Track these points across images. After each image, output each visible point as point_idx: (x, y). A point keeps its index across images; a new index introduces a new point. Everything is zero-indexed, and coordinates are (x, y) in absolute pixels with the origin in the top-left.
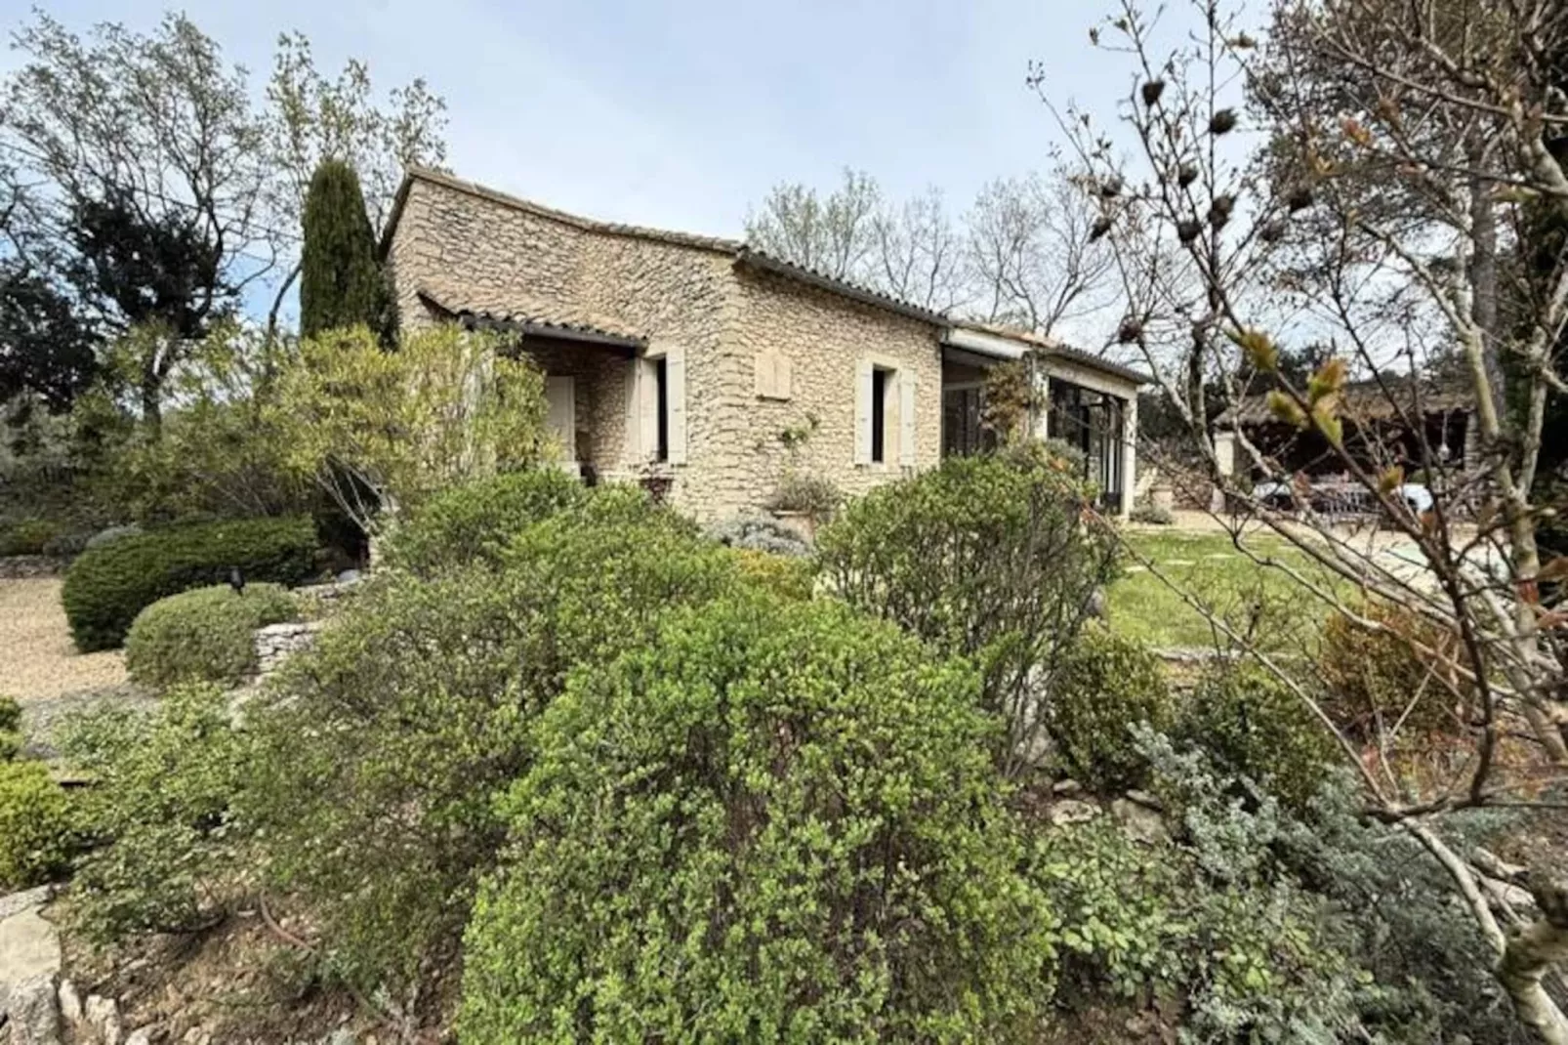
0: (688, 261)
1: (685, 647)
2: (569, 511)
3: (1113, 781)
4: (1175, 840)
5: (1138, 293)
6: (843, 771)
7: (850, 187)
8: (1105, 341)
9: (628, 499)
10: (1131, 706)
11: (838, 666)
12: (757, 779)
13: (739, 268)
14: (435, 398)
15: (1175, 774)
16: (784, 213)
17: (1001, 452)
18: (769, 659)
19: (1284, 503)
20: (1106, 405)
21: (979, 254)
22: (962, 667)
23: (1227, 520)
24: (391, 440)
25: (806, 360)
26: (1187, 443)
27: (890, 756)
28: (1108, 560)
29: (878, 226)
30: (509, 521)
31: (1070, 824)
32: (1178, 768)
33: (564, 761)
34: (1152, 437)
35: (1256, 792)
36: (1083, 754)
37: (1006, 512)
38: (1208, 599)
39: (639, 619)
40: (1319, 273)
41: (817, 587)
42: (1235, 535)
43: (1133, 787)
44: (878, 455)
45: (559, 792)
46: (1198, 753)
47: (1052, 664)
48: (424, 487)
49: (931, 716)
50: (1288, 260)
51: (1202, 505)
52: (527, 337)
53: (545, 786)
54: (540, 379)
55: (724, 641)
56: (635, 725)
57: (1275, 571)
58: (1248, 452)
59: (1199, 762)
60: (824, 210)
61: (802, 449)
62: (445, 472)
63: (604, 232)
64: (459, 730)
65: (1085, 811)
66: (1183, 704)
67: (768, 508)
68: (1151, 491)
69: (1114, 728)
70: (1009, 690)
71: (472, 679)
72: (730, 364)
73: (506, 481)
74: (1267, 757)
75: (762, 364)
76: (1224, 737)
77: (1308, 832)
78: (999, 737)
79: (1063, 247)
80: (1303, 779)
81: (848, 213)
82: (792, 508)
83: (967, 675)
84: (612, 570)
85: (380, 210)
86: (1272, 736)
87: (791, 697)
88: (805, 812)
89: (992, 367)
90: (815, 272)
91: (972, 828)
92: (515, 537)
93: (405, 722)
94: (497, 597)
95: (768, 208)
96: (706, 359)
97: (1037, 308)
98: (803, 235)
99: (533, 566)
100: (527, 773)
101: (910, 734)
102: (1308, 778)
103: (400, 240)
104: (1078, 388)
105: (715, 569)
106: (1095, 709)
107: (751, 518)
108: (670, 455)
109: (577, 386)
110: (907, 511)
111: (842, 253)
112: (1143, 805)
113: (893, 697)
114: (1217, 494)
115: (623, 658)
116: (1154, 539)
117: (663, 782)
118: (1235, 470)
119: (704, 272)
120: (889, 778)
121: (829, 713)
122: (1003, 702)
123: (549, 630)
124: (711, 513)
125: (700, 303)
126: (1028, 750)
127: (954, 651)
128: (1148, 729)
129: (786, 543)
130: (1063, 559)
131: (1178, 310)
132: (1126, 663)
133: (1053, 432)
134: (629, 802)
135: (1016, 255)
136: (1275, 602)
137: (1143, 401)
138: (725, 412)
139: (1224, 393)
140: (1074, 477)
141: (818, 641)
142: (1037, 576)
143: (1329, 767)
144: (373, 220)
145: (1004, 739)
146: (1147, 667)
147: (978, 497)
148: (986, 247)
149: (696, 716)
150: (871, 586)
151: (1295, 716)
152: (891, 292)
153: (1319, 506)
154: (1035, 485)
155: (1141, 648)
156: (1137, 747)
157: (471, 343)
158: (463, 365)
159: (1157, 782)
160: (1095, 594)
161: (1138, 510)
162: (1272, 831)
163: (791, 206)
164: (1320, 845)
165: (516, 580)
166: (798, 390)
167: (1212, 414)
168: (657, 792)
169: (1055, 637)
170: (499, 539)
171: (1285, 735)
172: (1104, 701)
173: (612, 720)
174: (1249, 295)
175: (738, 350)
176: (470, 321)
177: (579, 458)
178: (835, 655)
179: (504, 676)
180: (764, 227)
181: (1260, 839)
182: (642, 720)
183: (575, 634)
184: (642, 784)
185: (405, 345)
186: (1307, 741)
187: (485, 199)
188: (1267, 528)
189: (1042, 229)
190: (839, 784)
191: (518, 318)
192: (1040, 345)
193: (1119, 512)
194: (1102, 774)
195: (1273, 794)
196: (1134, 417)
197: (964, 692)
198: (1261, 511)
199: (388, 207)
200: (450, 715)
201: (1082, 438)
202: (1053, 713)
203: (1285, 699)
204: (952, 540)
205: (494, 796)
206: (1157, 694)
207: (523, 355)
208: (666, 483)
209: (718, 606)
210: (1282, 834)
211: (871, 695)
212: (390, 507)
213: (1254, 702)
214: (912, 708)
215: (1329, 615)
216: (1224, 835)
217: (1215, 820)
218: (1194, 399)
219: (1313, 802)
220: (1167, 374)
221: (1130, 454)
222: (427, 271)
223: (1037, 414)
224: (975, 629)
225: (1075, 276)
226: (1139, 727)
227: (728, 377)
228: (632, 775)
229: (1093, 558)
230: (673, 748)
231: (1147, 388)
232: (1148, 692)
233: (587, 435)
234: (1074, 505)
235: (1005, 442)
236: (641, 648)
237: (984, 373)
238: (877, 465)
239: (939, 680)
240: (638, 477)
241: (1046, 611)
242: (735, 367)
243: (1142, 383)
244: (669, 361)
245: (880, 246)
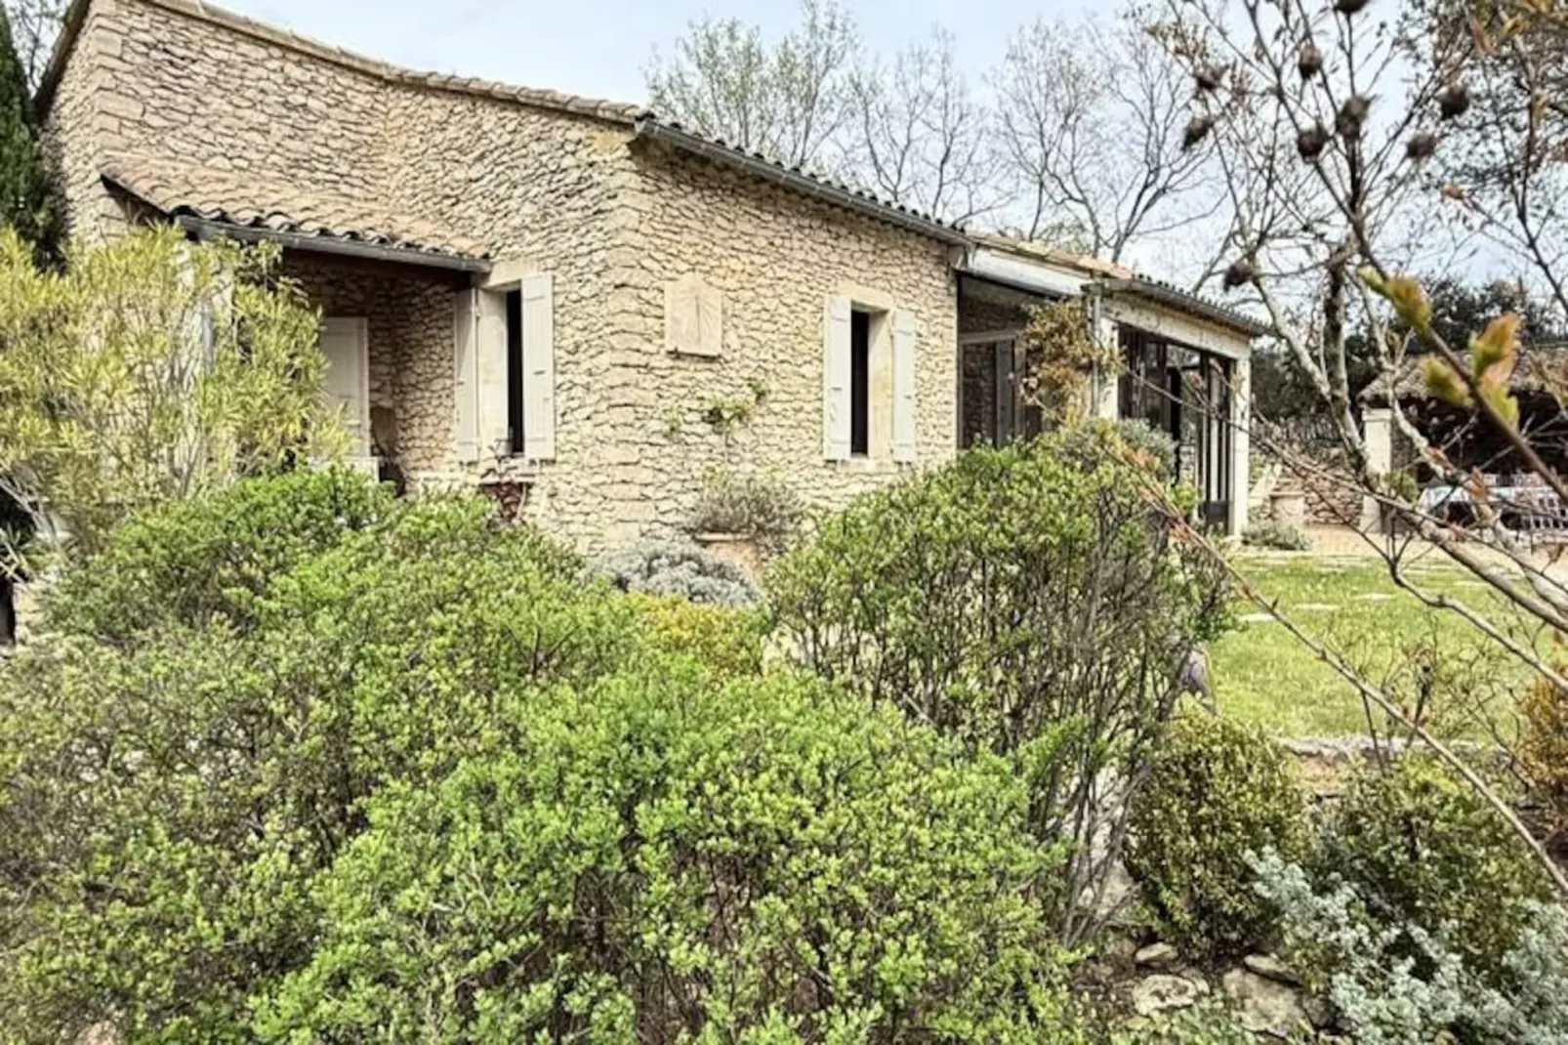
0: (558, 135)
1: (568, 752)
2: (368, 535)
3: (1225, 942)
4: (1317, 1028)
5: (1249, 201)
6: (818, 937)
7: (813, 27)
8: (1201, 270)
9: (465, 517)
10: (1249, 826)
11: (810, 774)
12: (686, 955)
13: (640, 147)
14: (131, 352)
15: (1315, 925)
16: (710, 64)
17: (1048, 438)
18: (701, 766)
19: (1459, 514)
20: (1204, 368)
21: (1012, 135)
22: (997, 771)
23: (1381, 541)
24: (54, 419)
25: (748, 295)
26: (1324, 426)
27: (891, 912)
28: (1212, 604)
29: (857, 86)
30: (267, 552)
31: (1162, 1011)
32: (1318, 917)
33: (374, 940)
34: (1272, 416)
35: (1431, 948)
36: (1179, 902)
37: (1059, 533)
38: (1358, 662)
39: (488, 709)
40: (1506, 176)
41: (769, 653)
42: (1393, 564)
43: (1255, 950)
44: (860, 443)
45: (363, 988)
46: (1347, 892)
47: (1132, 764)
48: (111, 499)
49: (953, 848)
50: (1463, 153)
51: (1348, 521)
52: (288, 252)
53: (340, 981)
54: (312, 321)
55: (628, 738)
56: (489, 879)
57: (1453, 618)
58: (1409, 439)
59: (1348, 906)
60: (772, 60)
61: (742, 436)
62: (146, 474)
63: (418, 85)
64: (189, 897)
65: (1183, 991)
66: (1325, 819)
67: (689, 531)
68: (1274, 499)
69: (1222, 860)
70: (1068, 807)
71: (209, 814)
72: (625, 300)
73: (262, 489)
74: (1446, 895)
75: (677, 299)
76: (1383, 869)
77: (1506, 1004)
78: (1053, 880)
79: (1139, 127)
80: (1497, 927)
81: (811, 66)
82: (725, 530)
83: (1006, 783)
84: (442, 631)
85: (36, 40)
86: (1453, 863)
87: (737, 824)
88: (761, 1005)
89: (1034, 309)
90: (759, 156)
91: (1016, 1019)
92: (279, 580)
93: (94, 888)
94: (250, 678)
95: (683, 57)
96: (585, 292)
97: (1100, 218)
98: (739, 98)
99: (309, 627)
100: (307, 962)
101: (920, 874)
102: (1505, 925)
103: (71, 90)
104: (1163, 342)
105: (608, 626)
106: (1197, 833)
107: (660, 546)
108: (527, 445)
109: (373, 332)
110: (910, 530)
111: (801, 128)
112: (1267, 977)
113: (896, 819)
114: (1370, 505)
115: (464, 771)
116: (1279, 572)
117: (535, 966)
118: (1394, 466)
119: (583, 154)
120: (892, 946)
121: (795, 848)
122: (1057, 826)
123: (338, 731)
124: (597, 537)
125: (576, 202)
126: (1097, 900)
127: (983, 747)
128: (1275, 859)
129: (717, 584)
130: (1145, 603)
131: (1305, 228)
132: (1241, 759)
133: (1126, 410)
134: (482, 1000)
135: (1068, 135)
136: (1454, 665)
137: (1258, 362)
138: (617, 376)
139: (1375, 352)
140: (1160, 477)
141: (777, 737)
142: (1107, 629)
143: (1533, 904)
144: (22, 55)
145: (1062, 884)
146: (1271, 766)
147: (1017, 508)
148: (1022, 124)
149: (588, 858)
150: (855, 651)
151: (1484, 832)
152: (877, 189)
153: (1511, 519)
154: (1102, 490)
155: (1261, 736)
156: (1258, 886)
157: (196, 260)
158: (181, 295)
159: (1289, 940)
160: (1194, 656)
161: (1255, 528)
162: (1455, 1006)
163: (721, 52)
164: (1523, 1023)
165: (283, 650)
166: (732, 339)
167: (1358, 382)
168: (524, 982)
169: (1134, 724)
170: (249, 582)
171: (1471, 862)
172: (1210, 819)
173: (450, 870)
174: (1407, 205)
175: (637, 278)
176: (192, 225)
177: (377, 450)
178: (806, 758)
179: (260, 807)
180: (679, 83)
181: (1437, 1018)
182: (499, 868)
183: (383, 735)
184: (500, 971)
185: (79, 266)
186: (1501, 869)
187: (219, 26)
188: (1438, 553)
189: (1105, 99)
190: (813, 958)
191: (275, 222)
192: (1106, 275)
193: (1227, 531)
194: (1209, 933)
195: (1456, 951)
196: (1246, 387)
197: (1001, 808)
198: (1430, 527)
199: (51, 35)
200: (171, 874)
201: (1171, 420)
202: (1134, 842)
203: (1469, 807)
204: (977, 576)
205: (253, 1001)
206: (1287, 807)
207: (284, 283)
208: (523, 488)
209: (617, 685)
210: (1469, 1010)
211: (860, 817)
212: (52, 533)
213: (1426, 815)
214: (924, 835)
215: (1530, 682)
216: (1386, 1016)
217: (1372, 993)
218: (1331, 360)
219: (1510, 959)
220: (1294, 322)
221: (1241, 442)
222: (118, 141)
223: (1103, 382)
224: (1015, 714)
225: (1156, 171)
226: (1260, 855)
227: (621, 321)
228: (486, 955)
229: (1190, 600)
230: (552, 909)
231: (1265, 342)
232: (1274, 804)
233: (390, 412)
234: (1161, 520)
235: (1055, 424)
236: (492, 754)
237: (1023, 318)
238: (860, 459)
239: (963, 790)
240: (477, 481)
241: (1121, 685)
242: (634, 306)
243: (1256, 335)
244: (525, 295)
245: (861, 118)
